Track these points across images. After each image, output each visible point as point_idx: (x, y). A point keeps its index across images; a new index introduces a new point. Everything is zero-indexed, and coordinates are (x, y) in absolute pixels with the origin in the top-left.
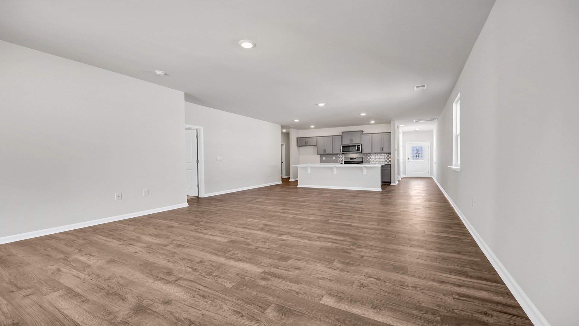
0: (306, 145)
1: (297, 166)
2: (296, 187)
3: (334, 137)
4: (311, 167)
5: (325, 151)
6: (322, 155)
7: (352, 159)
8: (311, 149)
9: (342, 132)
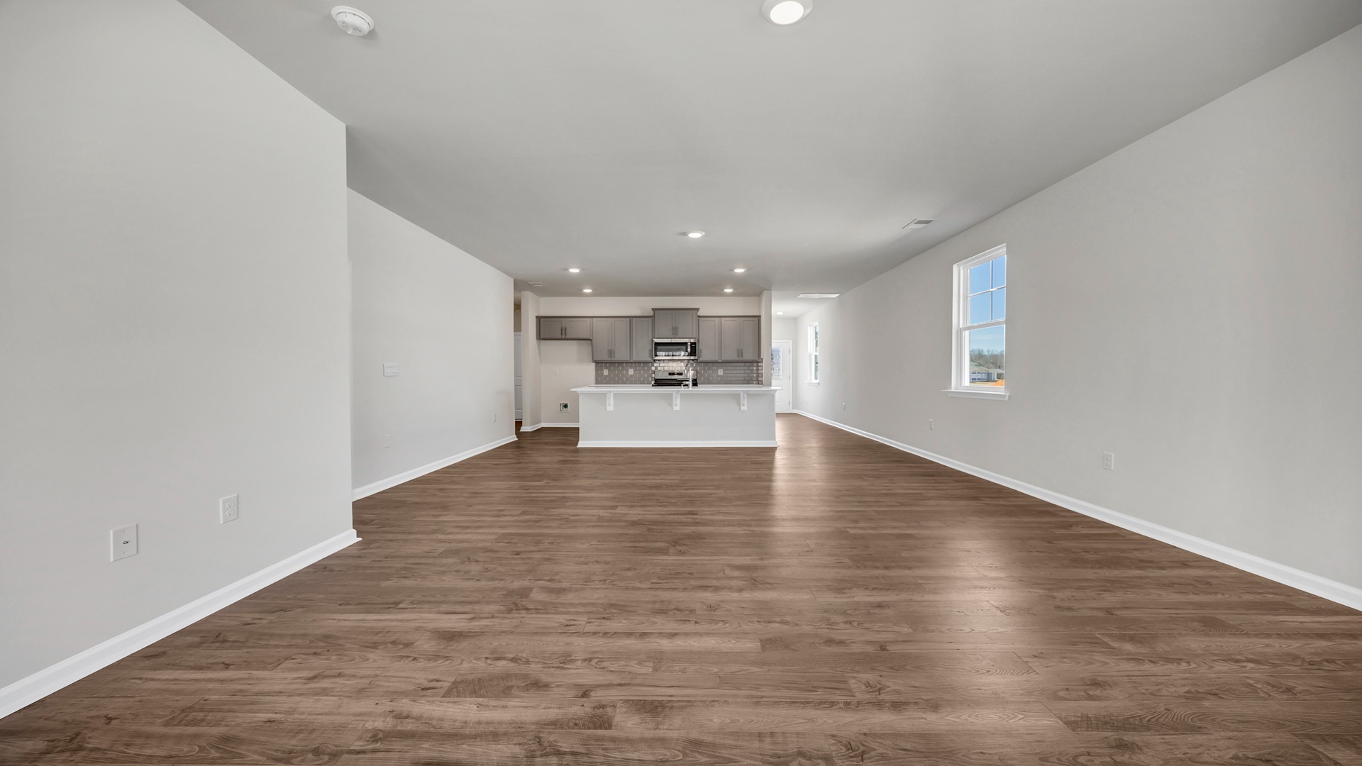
0: (564, 337)
1: (576, 391)
2: (573, 447)
3: (634, 319)
4: (614, 394)
5: (611, 353)
6: (599, 364)
7: (673, 374)
8: (570, 349)
9: (653, 309)
